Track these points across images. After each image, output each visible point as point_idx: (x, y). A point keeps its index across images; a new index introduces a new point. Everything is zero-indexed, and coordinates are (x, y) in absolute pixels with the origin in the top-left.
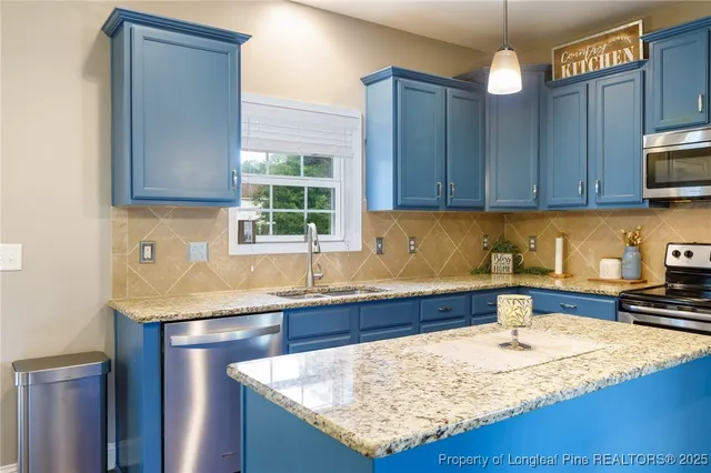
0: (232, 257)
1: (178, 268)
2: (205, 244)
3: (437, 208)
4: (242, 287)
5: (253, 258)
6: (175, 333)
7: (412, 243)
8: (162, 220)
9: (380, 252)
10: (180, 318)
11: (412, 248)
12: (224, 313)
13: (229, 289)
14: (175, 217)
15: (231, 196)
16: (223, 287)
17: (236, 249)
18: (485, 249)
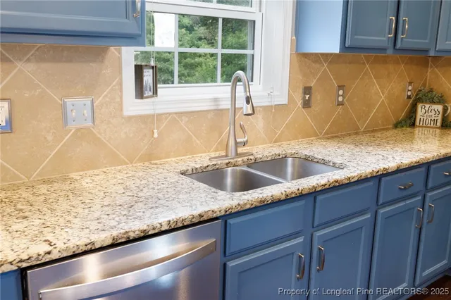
0: (130, 118)
1: (50, 138)
2: (88, 101)
3: (383, 50)
4: (141, 160)
5: (157, 118)
6: (45, 285)
7: (341, 92)
8: (20, 65)
9: (307, 104)
10: (55, 256)
11: (340, 99)
12: (132, 235)
13: (123, 163)
14: (40, 59)
15: (131, 28)
16: (115, 160)
17: (133, 106)
18: (409, 97)
